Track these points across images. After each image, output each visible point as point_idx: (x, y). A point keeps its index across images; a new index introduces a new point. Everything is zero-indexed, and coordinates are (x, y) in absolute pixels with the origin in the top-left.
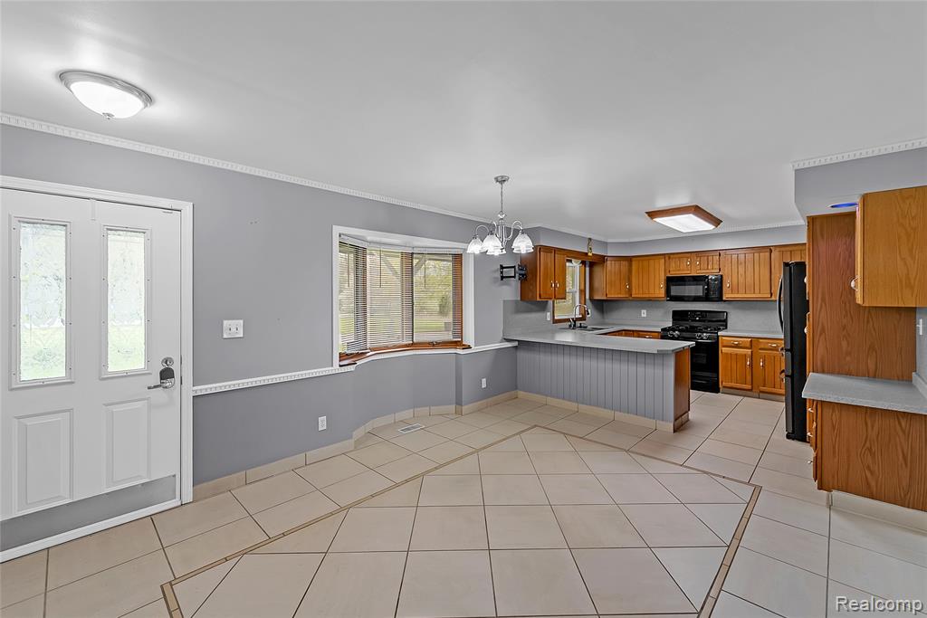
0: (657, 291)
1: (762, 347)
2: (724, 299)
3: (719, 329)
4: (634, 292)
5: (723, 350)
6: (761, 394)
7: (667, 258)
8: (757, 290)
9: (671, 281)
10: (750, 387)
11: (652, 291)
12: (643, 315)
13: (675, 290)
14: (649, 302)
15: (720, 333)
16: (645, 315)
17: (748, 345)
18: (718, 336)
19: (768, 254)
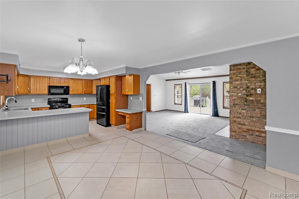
0: (44, 91)
2: (70, 94)
4: (31, 91)
11: (41, 91)
12: (32, 101)
13: (53, 91)
14: (39, 95)
16: (34, 101)
18: (71, 106)
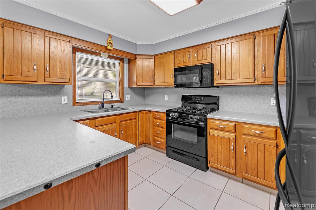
1: (246, 132)
2: (215, 85)
3: (208, 112)
4: (157, 81)
5: (211, 132)
6: (244, 180)
7: (176, 53)
8: (242, 77)
9: (178, 71)
10: (233, 171)
13: (182, 79)
15: (208, 116)
16: (167, 99)
17: (232, 129)
18: (207, 119)
19: (252, 40)
